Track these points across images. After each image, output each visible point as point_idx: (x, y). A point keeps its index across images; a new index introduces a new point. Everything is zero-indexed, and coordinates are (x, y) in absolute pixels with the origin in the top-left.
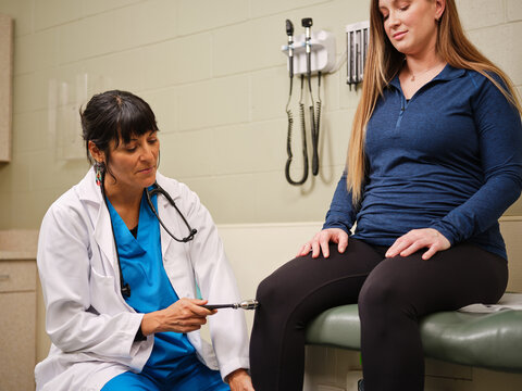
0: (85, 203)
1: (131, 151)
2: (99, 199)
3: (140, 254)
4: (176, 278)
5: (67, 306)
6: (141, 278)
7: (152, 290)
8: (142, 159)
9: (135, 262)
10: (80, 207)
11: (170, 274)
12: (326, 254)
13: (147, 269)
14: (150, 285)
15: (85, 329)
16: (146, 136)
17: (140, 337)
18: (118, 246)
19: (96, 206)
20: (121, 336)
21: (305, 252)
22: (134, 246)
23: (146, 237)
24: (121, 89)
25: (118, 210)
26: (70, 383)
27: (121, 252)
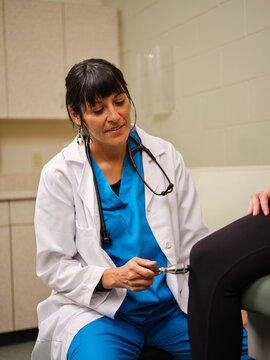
0: (71, 163)
3: (122, 206)
4: (156, 227)
6: (122, 230)
7: (132, 238)
8: (109, 119)
9: (117, 213)
13: (128, 220)
14: (131, 234)
16: (112, 97)
18: (100, 201)
22: (115, 200)
23: (128, 191)
24: (96, 58)
26: (55, 324)
27: (104, 205)
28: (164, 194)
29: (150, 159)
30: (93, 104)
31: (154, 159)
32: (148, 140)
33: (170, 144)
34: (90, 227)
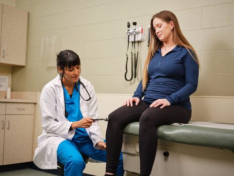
0: (56, 86)
1: (71, 71)
2: (60, 84)
3: (72, 103)
5: (49, 118)
6: (72, 111)
7: (75, 115)
9: (70, 106)
10: (54, 87)
11: (82, 111)
12: (132, 106)
13: (74, 108)
14: (75, 113)
15: (54, 126)
16: (76, 66)
17: (71, 129)
18: (65, 100)
19: (59, 87)
20: (65, 128)
21: (125, 105)
22: (71, 101)
23: (75, 98)
25: (66, 88)
26: (49, 143)
27: (66, 102)
28: (87, 100)
29: (83, 87)
30: (70, 67)
31: (85, 87)
32: (82, 80)
33: (89, 82)
34: (61, 109)
